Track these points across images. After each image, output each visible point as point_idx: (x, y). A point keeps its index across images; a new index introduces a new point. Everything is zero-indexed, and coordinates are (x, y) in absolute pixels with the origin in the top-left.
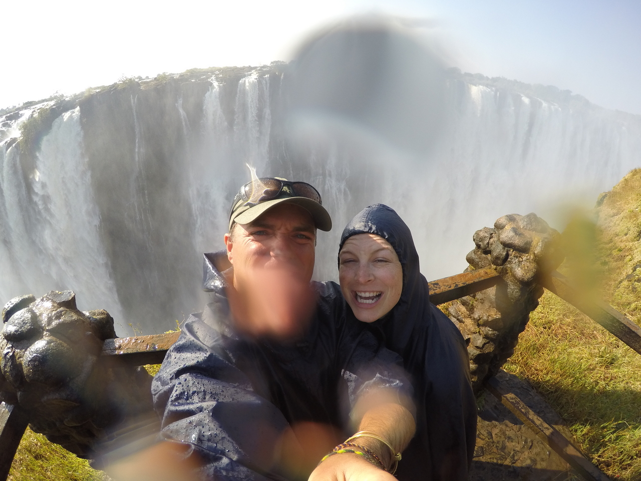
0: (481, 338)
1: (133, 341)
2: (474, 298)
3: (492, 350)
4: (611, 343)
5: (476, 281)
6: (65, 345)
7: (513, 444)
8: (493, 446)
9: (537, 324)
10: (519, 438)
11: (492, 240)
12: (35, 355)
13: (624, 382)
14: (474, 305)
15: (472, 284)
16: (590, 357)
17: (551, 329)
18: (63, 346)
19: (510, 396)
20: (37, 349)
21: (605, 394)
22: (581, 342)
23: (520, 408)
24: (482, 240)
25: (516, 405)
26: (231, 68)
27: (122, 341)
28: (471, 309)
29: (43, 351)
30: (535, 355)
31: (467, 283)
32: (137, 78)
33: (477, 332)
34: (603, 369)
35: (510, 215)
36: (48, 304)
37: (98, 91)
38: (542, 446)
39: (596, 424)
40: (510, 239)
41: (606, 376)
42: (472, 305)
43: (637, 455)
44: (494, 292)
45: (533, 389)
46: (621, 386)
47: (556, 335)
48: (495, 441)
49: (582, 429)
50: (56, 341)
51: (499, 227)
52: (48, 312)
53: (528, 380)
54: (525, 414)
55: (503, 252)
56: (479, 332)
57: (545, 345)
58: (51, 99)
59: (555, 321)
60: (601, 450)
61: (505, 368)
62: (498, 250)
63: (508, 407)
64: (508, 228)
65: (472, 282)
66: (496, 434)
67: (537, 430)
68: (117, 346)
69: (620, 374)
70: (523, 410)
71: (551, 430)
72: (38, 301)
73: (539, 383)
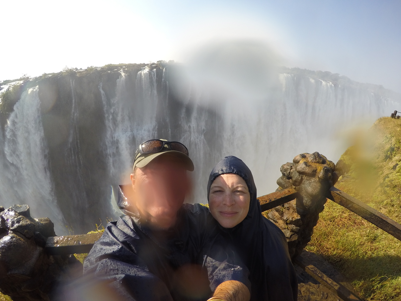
0: (289, 231)
1: (66, 238)
2: (283, 207)
3: (296, 238)
4: (373, 227)
5: (283, 197)
6: (22, 240)
7: (315, 296)
8: (302, 299)
9: (326, 219)
10: (319, 293)
11: (292, 170)
12: (3, 245)
13: (384, 250)
14: (284, 211)
15: (280, 199)
16: (360, 237)
17: (335, 222)
18: (21, 241)
19: (311, 267)
20: (4, 241)
21: (372, 260)
22: (355, 228)
23: (317, 274)
24: (286, 170)
25: (315, 272)
26: (132, 64)
27: (58, 239)
28: (282, 214)
29: (8, 243)
30: (326, 239)
31: (277, 198)
32: (75, 69)
33: (286, 228)
34: (369, 244)
35: (302, 154)
36: (12, 213)
37: (50, 76)
38: (334, 296)
39: (367, 279)
40: (303, 169)
41: (371, 248)
42: (282, 211)
43: (395, 295)
44: (295, 203)
45: (326, 260)
46: (382, 253)
47: (338, 225)
48: (303, 296)
49: (359, 283)
50: (16, 237)
51: (296, 162)
52: (12, 218)
53: (322, 255)
54: (321, 277)
55: (299, 177)
56: (288, 228)
57: (332, 232)
58: (21, 80)
59: (337, 216)
60: (372, 295)
61: (307, 249)
62: (296, 176)
63: (310, 274)
64: (302, 162)
65: (280, 197)
66: (303, 291)
67: (329, 287)
68: (55, 241)
69: (380, 246)
70: (319, 275)
71: (338, 286)
72: (6, 210)
73: (329, 256)
